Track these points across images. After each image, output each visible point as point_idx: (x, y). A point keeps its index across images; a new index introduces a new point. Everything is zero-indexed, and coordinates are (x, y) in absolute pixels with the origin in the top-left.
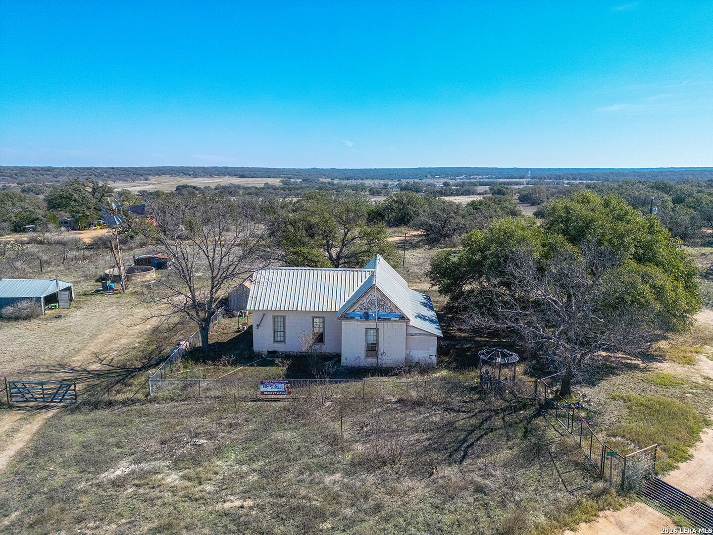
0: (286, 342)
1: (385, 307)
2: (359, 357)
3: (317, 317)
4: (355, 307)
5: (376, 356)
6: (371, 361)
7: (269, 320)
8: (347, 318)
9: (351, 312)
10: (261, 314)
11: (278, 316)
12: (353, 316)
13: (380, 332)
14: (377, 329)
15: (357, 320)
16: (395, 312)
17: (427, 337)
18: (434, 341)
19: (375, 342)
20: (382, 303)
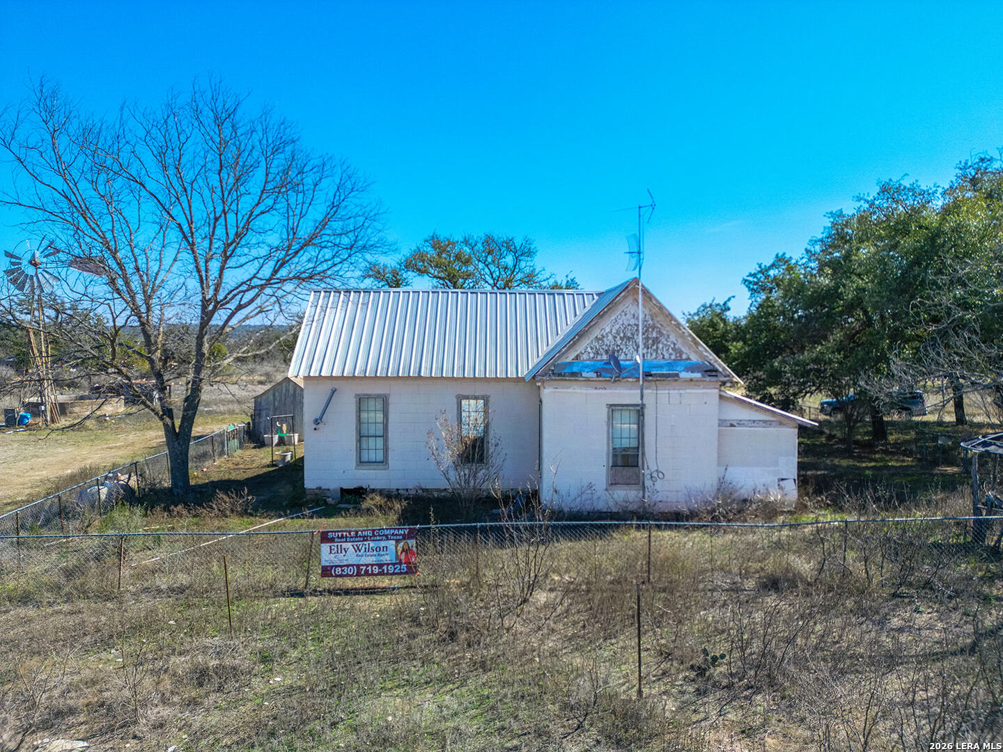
0: (390, 462)
1: (660, 346)
2: (590, 486)
3: (467, 398)
4: (580, 348)
5: (638, 482)
6: (625, 496)
7: (346, 406)
8: (560, 375)
9: (569, 360)
10: (326, 388)
11: (368, 397)
12: (575, 369)
13: (649, 413)
14: (640, 411)
15: (588, 380)
16: (688, 359)
17: (771, 429)
18: (790, 438)
19: (634, 443)
20: (654, 335)
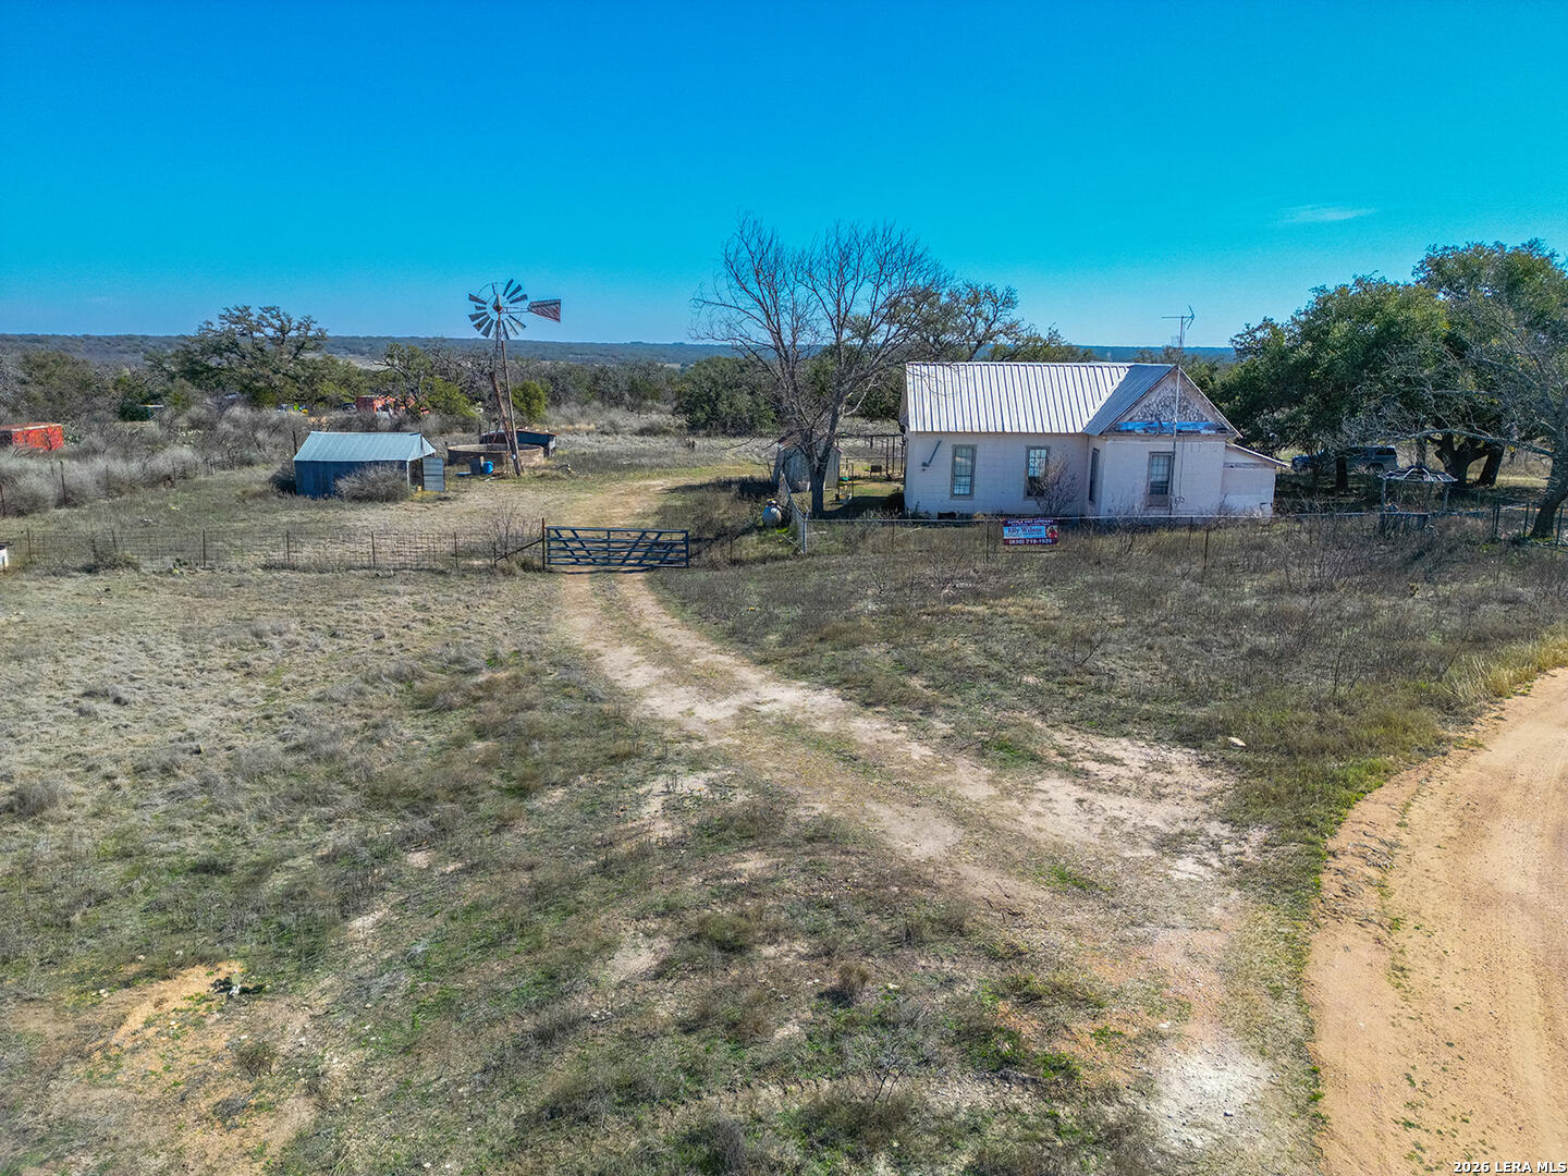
0: (974, 495)
2: (1133, 507)
3: (1035, 448)
5: (1167, 505)
6: (1157, 513)
7: (946, 453)
9: (1125, 420)
10: (933, 440)
11: (962, 447)
12: (1128, 428)
13: (1177, 458)
14: (1170, 457)
15: (1138, 435)
16: (1207, 420)
17: (1258, 469)
18: (1269, 476)
19: (1165, 479)
20: (1185, 403)
